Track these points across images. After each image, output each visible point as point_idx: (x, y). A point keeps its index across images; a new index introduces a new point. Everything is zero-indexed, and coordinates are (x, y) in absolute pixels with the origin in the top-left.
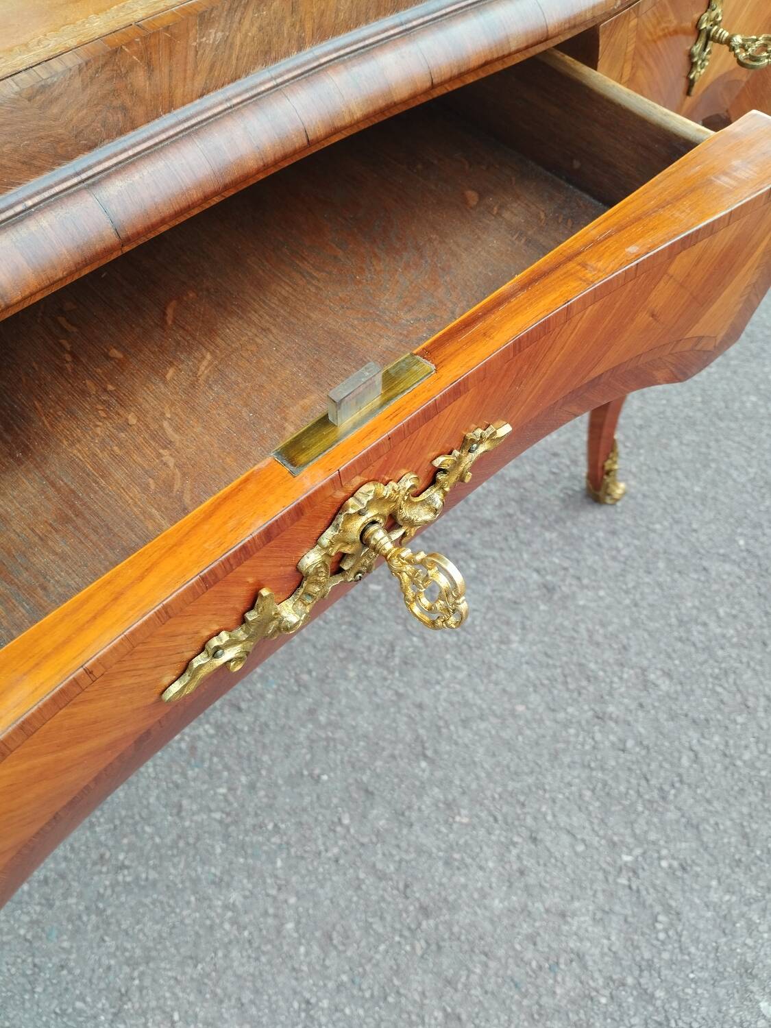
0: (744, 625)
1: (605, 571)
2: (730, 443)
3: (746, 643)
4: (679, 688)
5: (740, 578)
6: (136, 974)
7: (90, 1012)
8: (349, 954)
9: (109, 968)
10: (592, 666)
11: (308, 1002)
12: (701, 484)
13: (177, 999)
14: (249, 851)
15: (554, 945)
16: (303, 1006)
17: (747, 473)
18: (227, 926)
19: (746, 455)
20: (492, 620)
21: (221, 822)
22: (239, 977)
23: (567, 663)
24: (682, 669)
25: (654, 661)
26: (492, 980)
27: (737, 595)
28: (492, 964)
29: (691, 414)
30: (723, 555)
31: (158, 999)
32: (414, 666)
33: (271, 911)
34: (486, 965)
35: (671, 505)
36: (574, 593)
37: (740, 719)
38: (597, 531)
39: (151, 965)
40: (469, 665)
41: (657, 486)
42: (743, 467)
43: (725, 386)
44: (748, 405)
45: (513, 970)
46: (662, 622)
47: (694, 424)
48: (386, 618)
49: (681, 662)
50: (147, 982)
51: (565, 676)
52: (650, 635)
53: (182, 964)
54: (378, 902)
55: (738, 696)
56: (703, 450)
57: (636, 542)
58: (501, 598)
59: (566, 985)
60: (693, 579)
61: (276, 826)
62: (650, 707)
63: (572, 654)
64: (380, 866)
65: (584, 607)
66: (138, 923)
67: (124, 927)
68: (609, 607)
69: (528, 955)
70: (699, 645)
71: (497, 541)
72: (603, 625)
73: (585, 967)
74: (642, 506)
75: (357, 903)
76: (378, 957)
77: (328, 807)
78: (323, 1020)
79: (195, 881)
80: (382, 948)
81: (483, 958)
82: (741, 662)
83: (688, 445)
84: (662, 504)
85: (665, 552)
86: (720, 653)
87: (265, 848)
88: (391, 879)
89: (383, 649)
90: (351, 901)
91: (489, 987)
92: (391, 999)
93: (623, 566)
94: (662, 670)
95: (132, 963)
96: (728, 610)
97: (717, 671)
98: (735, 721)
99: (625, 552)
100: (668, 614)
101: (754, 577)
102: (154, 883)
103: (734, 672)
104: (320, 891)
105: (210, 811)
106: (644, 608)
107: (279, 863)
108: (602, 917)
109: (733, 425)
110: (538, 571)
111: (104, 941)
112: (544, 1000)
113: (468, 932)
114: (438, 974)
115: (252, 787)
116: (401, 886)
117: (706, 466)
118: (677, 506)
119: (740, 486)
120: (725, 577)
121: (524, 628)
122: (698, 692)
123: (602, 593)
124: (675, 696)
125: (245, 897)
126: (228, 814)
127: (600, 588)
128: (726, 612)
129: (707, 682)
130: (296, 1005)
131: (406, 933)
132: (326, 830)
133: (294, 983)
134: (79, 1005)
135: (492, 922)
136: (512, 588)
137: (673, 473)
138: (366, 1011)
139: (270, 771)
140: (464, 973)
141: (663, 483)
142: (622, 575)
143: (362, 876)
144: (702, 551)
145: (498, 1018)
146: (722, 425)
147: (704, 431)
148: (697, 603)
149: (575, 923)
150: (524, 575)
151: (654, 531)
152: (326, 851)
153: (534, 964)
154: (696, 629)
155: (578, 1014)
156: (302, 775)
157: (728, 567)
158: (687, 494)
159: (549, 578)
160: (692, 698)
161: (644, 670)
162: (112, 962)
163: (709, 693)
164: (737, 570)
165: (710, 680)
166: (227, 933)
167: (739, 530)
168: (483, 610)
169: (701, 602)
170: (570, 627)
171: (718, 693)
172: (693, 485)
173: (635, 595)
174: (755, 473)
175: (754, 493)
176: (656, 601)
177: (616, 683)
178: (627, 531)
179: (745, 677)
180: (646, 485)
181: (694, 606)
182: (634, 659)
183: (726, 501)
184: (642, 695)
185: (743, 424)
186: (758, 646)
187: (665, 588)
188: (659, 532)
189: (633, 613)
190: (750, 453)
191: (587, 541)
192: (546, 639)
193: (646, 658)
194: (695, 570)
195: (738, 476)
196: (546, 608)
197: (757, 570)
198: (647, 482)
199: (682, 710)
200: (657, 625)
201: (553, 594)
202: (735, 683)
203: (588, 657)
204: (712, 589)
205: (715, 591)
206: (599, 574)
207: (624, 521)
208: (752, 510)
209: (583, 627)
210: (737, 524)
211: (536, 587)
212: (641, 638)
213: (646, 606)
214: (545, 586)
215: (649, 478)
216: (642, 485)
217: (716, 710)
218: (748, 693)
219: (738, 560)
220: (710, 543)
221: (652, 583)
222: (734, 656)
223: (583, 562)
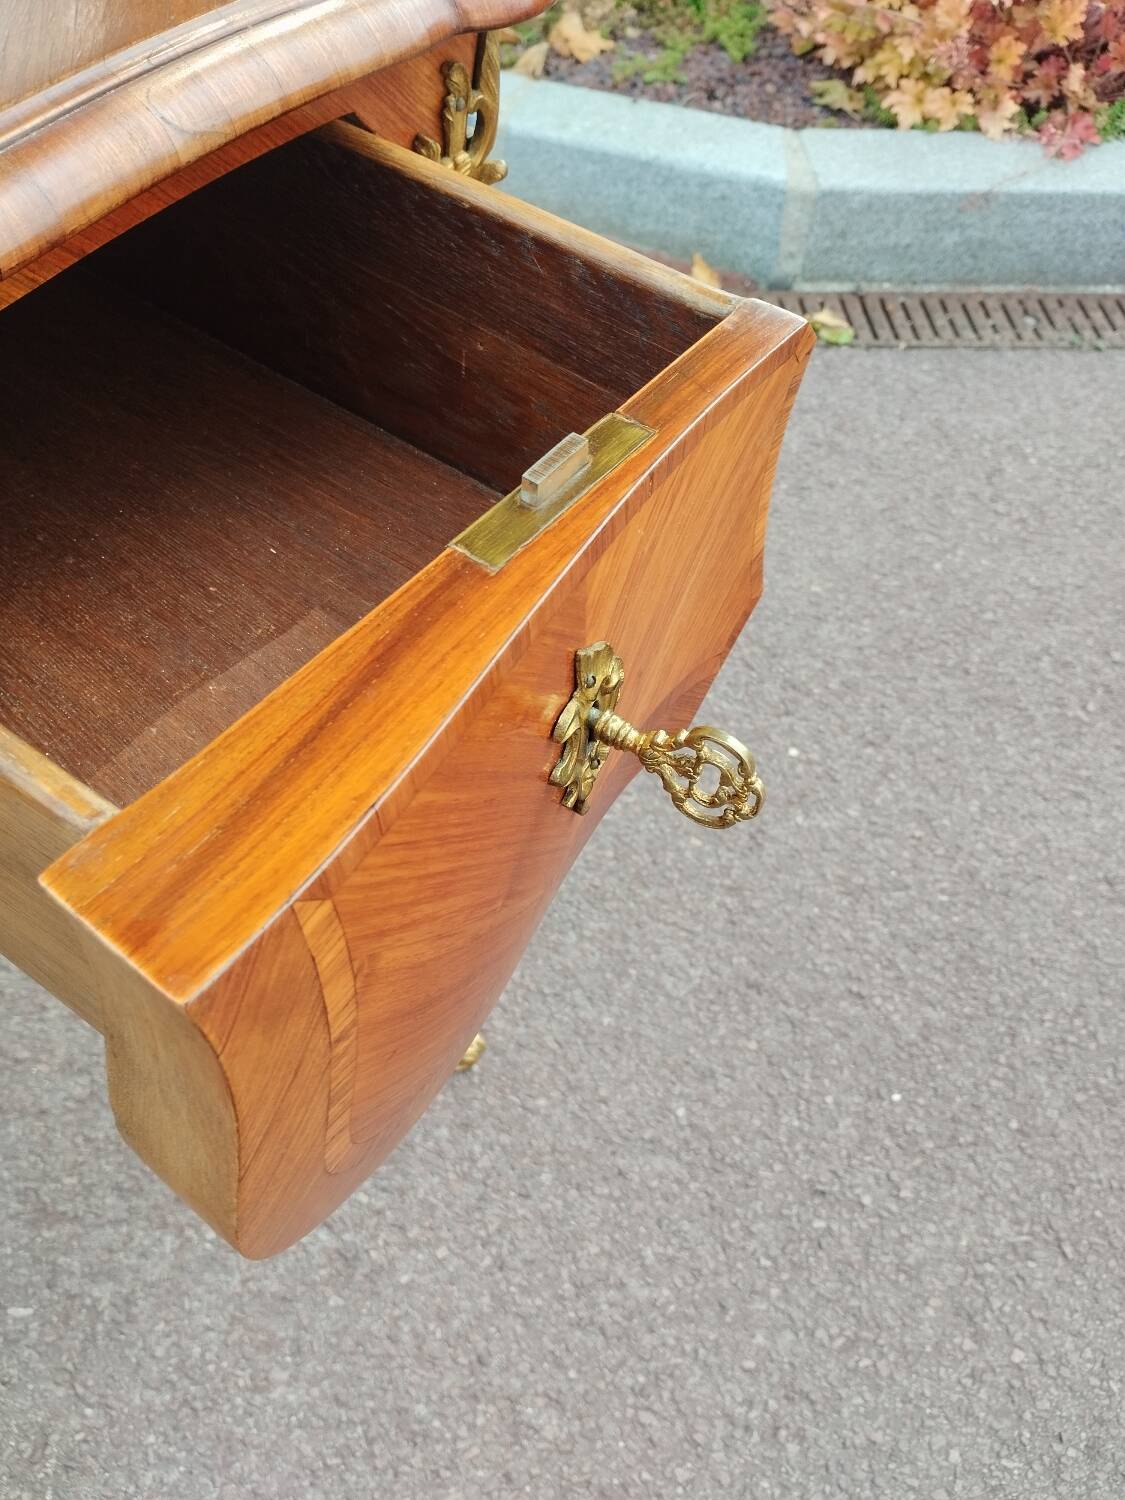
0: (688, 1275)
1: (449, 1206)
2: (661, 926)
3: (691, 1311)
4: (576, 1426)
5: (679, 1181)
10: (421, 1410)
12: (615, 1009)
17: (689, 979)
19: (687, 946)
20: (240, 1343)
23: (374, 1412)
24: (580, 1388)
25: (531, 1378)
27: (675, 1216)
29: (597, 882)
30: (651, 1141)
32: (85, 1471)
35: (565, 1056)
36: (391, 1261)
37: (682, 1474)
38: (438, 1126)
40: (190, 1451)
41: (540, 1024)
42: (681, 968)
43: (652, 826)
44: (688, 854)
46: (546, 1295)
47: (603, 899)
48: (37, 1377)
49: (579, 1371)
51: (370, 1442)
52: (526, 1325)
55: (679, 1425)
56: (617, 945)
57: (505, 1139)
58: (260, 1294)
60: (600, 1196)
62: (525, 1478)
63: (385, 1391)
65: (409, 1287)
68: (452, 1281)
70: (610, 1331)
72: (442, 1319)
74: (515, 1065)
82: (683, 1353)
83: (591, 940)
84: (549, 1058)
85: (554, 1150)
86: (647, 1340)
89: (24, 1445)
93: (481, 1188)
94: (546, 1395)
96: (661, 1250)
97: (641, 1379)
98: (673, 1480)
99: (484, 1162)
100: (559, 1276)
101: (702, 1175)
103: (671, 1376)
106: (516, 1270)
109: (664, 893)
117: (621, 975)
118: (573, 1057)
119: (677, 1005)
120: (654, 1183)
121: (297, 1352)
122: (611, 1429)
123: (442, 1252)
124: (568, 1447)
127: (440, 1240)
128: (655, 1254)
129: (625, 1405)
136: (281, 1270)
137: (568, 995)
141: (551, 1016)
142: (479, 1209)
144: (616, 1139)
146: (647, 895)
147: (618, 911)
148: (607, 1245)
151: (535, 1112)
154: (603, 1296)
157: (659, 1163)
158: (592, 1032)
159: (347, 1237)
160: (599, 1445)
161: (513, 1401)
163: (627, 1428)
164: (674, 1166)
165: (631, 1400)
167: (677, 1089)
168: (224, 1326)
169: (614, 1241)
170: (382, 1334)
171: (643, 1425)
172: (601, 1013)
173: (500, 1246)
174: (702, 977)
175: (701, 1014)
176: (537, 1251)
177: (463, 1439)
178: (491, 1119)
179: (692, 1380)
180: (522, 1023)
181: (603, 1251)
182: (497, 1381)
183: (653, 1035)
184: (509, 1456)
185: (681, 888)
186: (710, 1313)
187: (553, 1224)
188: (543, 1111)
189: (497, 1283)
190: (691, 942)
191: (420, 1150)
192: (338, 1367)
193: (518, 1375)
194: (605, 1179)
195: (675, 986)
196: (341, 1302)
197: (707, 1163)
198: (523, 1019)
199: (583, 1474)
200: (539, 1302)
201: (355, 1268)
202: (673, 1400)
203: (413, 1392)
204: (633, 1212)
205: (639, 1215)
206: (438, 1214)
207: (484, 1100)
208: (696, 1046)
209: (406, 1328)
210: (673, 1078)
211: (323, 1260)
212: (510, 1334)
213: (520, 1265)
214: (341, 1255)
215: (529, 1011)
216: (517, 1025)
217: (640, 1461)
218: (695, 1413)
219: (675, 1147)
220: (629, 1120)
221: (529, 1216)
222: (671, 1341)
223: (411, 1193)
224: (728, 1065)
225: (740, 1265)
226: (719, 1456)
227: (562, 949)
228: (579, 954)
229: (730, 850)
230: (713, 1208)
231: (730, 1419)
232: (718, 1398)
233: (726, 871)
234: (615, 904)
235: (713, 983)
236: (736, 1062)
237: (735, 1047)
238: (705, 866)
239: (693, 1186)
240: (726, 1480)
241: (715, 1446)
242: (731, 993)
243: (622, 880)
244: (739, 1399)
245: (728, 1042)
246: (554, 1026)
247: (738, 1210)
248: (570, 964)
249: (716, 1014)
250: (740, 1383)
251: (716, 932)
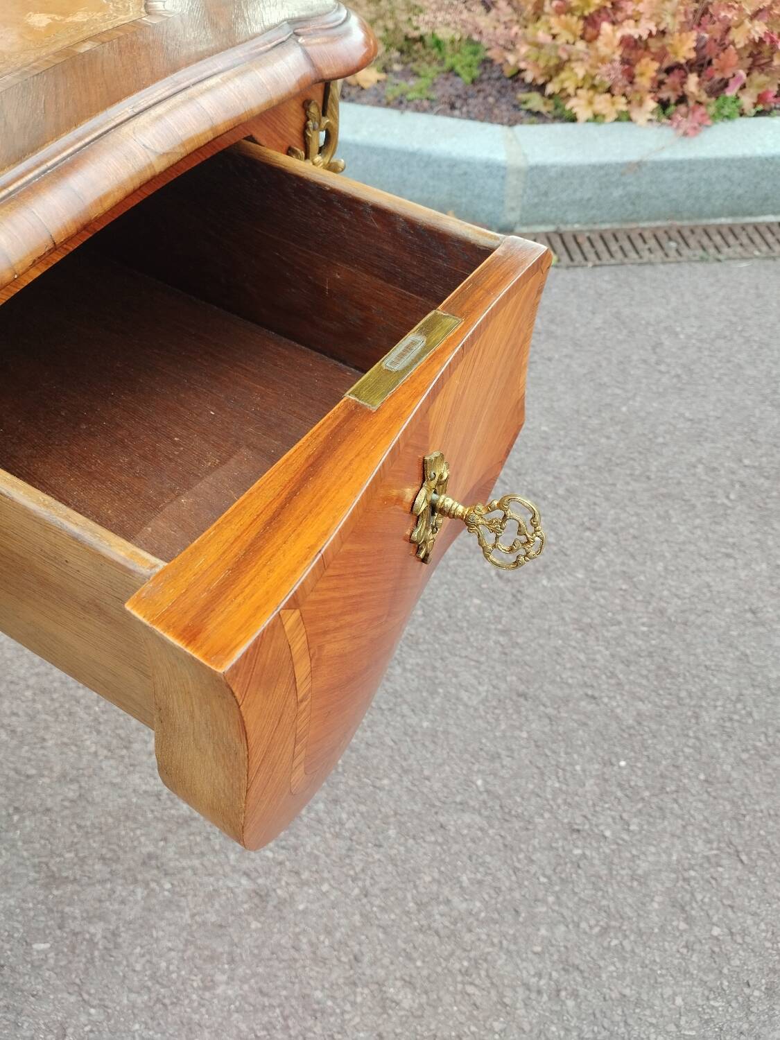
0: (492, 892)
1: (328, 855)
2: (457, 659)
3: (496, 916)
4: (424, 999)
5: (481, 829)
10: (318, 994)
12: (430, 716)
17: (479, 694)
19: (475, 671)
20: (192, 958)
23: (286, 998)
24: (425, 972)
25: (392, 968)
27: (481, 853)
29: (413, 632)
30: (461, 804)
35: (399, 750)
36: (292, 895)
37: (497, 1026)
40: (163, 1033)
41: (381, 729)
42: (473, 686)
43: (447, 592)
44: (472, 610)
46: (397, 911)
47: (417, 643)
48: (56, 990)
49: (423, 962)
51: (285, 1018)
52: (385, 933)
55: (493, 993)
56: (429, 673)
57: (363, 808)
58: (204, 923)
60: (429, 843)
63: (293, 983)
65: (304, 912)
68: (334, 906)
70: (442, 933)
71: (197, 844)
72: (329, 932)
74: (366, 758)
82: (493, 944)
83: (411, 671)
84: (389, 752)
85: (396, 814)
86: (468, 937)
93: (349, 842)
94: (402, 979)
96: (473, 876)
97: (466, 964)
98: (491, 1030)
99: (350, 825)
100: (405, 898)
101: (497, 823)
103: (486, 960)
106: (376, 896)
109: (458, 637)
110: (247, 874)
117: (433, 693)
118: (404, 751)
119: (472, 711)
120: (465, 832)
121: (232, 961)
122: (447, 999)
123: (325, 887)
124: (419, 1013)
127: (323, 880)
128: (469, 879)
129: (455, 982)
136: (217, 906)
137: (398, 709)
141: (388, 724)
142: (348, 856)
144: (438, 804)
146: (447, 639)
147: (428, 650)
148: (436, 875)
150: (231, 885)
151: (381, 789)
154: (436, 910)
157: (467, 818)
158: (416, 732)
159: (260, 881)
160: (440, 1010)
161: (380, 984)
163: (458, 997)
164: (478, 819)
165: (459, 978)
167: (476, 768)
168: (181, 947)
169: (441, 872)
170: (289, 946)
171: (469, 995)
172: (421, 720)
173: (364, 880)
174: (487, 691)
175: (488, 716)
176: (390, 883)
177: (348, 1012)
178: (352, 796)
179: (500, 962)
180: (369, 729)
181: (434, 879)
182: (368, 972)
183: (457, 732)
184: (380, 1022)
185: (469, 633)
186: (509, 917)
187: (399, 863)
188: (387, 788)
189: (364, 906)
190: (478, 668)
191: (305, 820)
192: (260, 970)
193: (383, 967)
194: (432, 831)
195: (469, 698)
196: (259, 925)
197: (499, 815)
198: (369, 726)
199: (431, 1030)
200: (393, 916)
201: (267, 902)
202: (488, 976)
203: (312, 982)
204: (452, 851)
205: (456, 853)
206: (321, 862)
207: (346, 783)
208: (487, 738)
209: (305, 940)
210: (473, 760)
211: (245, 897)
212: (375, 939)
213: (378, 892)
214: (257, 894)
215: (372, 721)
216: (365, 731)
217: (468, 1019)
218: (503, 984)
219: (477, 806)
220: (445, 790)
221: (383, 859)
222: (484, 937)
223: (302, 849)
224: (509, 749)
225: (526, 883)
226: (521, 1012)
227: (392, 678)
228: (403, 681)
229: (499, 605)
230: (505, 846)
231: (527, 987)
232: (518, 973)
233: (498, 619)
234: (425, 646)
235: (494, 695)
236: (514, 746)
237: (513, 737)
238: (483, 617)
239: (491, 832)
240: (527, 1027)
241: (518, 1005)
242: (507, 701)
243: (429, 629)
244: (532, 973)
245: (508, 734)
246: (390, 730)
247: (523, 846)
248: (398, 688)
249: (499, 715)
250: (532, 961)
251: (495, 660)
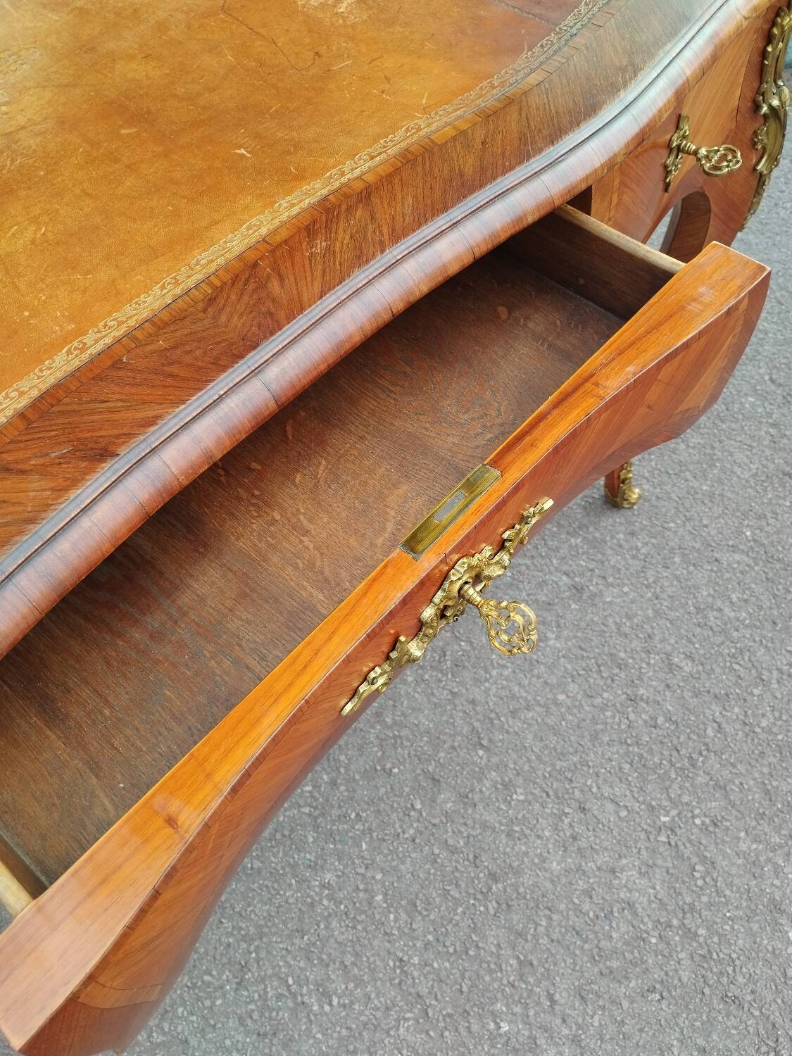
0: (756, 608)
1: (627, 569)
2: (733, 442)
3: (758, 624)
4: (700, 668)
5: (748, 565)
6: (252, 948)
7: (216, 984)
8: (432, 917)
9: (229, 945)
10: (622, 655)
11: (401, 960)
12: (709, 483)
13: (290, 966)
14: (337, 838)
15: (608, 897)
16: (397, 964)
17: (750, 470)
18: (325, 902)
19: (748, 453)
21: (310, 815)
22: (340, 943)
23: (599, 654)
24: (702, 652)
25: (676, 646)
26: (557, 930)
27: (748, 581)
28: (555, 917)
30: (732, 546)
31: (273, 968)
32: (464, 667)
33: (361, 887)
34: (550, 918)
35: (683, 504)
36: (601, 591)
37: (756, 692)
38: (618, 533)
39: (264, 940)
41: (668, 488)
42: (745, 464)
44: (747, 406)
45: (573, 920)
46: (682, 611)
49: (701, 645)
50: (263, 954)
51: (599, 666)
52: (672, 624)
53: (290, 937)
54: (453, 872)
55: (754, 671)
56: (708, 451)
57: (653, 541)
59: (620, 931)
60: (707, 570)
61: (358, 815)
62: (676, 687)
63: (604, 646)
64: (451, 842)
65: (611, 603)
66: (249, 906)
67: (237, 910)
68: (632, 602)
69: (586, 907)
70: (716, 629)
72: (629, 618)
73: (635, 914)
74: (656, 507)
75: (435, 874)
76: (457, 918)
77: (401, 796)
78: (416, 974)
79: (294, 867)
80: (460, 910)
81: (547, 912)
82: (754, 641)
83: (694, 448)
84: (674, 504)
85: (680, 548)
86: (735, 634)
87: (351, 834)
88: (462, 852)
89: (435, 655)
90: (429, 873)
91: (555, 937)
92: (471, 953)
93: (643, 563)
94: (684, 653)
95: (247, 939)
96: (741, 596)
97: (733, 651)
98: (752, 694)
99: (644, 551)
100: (687, 603)
101: (761, 563)
102: (259, 871)
103: (749, 650)
104: (402, 867)
105: (300, 806)
106: (665, 600)
107: (364, 846)
108: (646, 870)
109: (733, 426)
110: (566, 574)
111: (222, 922)
112: (602, 944)
113: (533, 892)
114: (510, 929)
115: (333, 783)
116: (471, 857)
117: (712, 466)
118: (687, 505)
119: (744, 482)
120: (736, 566)
121: (558, 626)
122: (718, 670)
123: (626, 589)
124: (698, 676)
125: (338, 877)
126: (316, 808)
127: (624, 585)
128: (738, 598)
129: (725, 661)
130: (391, 963)
131: (480, 896)
132: (401, 815)
133: (387, 944)
134: (207, 978)
135: (552, 881)
137: (682, 475)
138: (451, 964)
139: (347, 769)
140: (531, 926)
141: (674, 485)
142: (643, 572)
143: (436, 851)
144: (713, 544)
145: (565, 962)
146: (724, 426)
148: (712, 592)
149: (624, 877)
150: (555, 579)
151: (669, 529)
152: (404, 833)
153: (591, 914)
154: (712, 615)
155: (632, 953)
156: (376, 770)
157: (737, 557)
158: (697, 493)
159: (577, 579)
160: (713, 676)
161: (668, 655)
162: (231, 940)
163: (727, 670)
164: (746, 559)
165: (728, 659)
166: (326, 908)
167: (746, 523)
169: (715, 591)
170: (600, 622)
171: (735, 670)
172: (701, 484)
173: (655, 589)
174: (757, 469)
175: (757, 487)
176: (675, 592)
177: (644, 668)
178: (645, 532)
179: (759, 653)
180: (658, 487)
181: (709, 595)
182: (659, 646)
183: (732, 496)
184: (668, 677)
185: (744, 423)
186: (768, 626)
187: (682, 580)
188: (673, 529)
189: (655, 605)
190: (751, 451)
191: (609, 544)
192: (579, 634)
193: (670, 644)
194: (708, 562)
195: (742, 473)
196: (577, 607)
197: (763, 558)
198: (659, 485)
199: (705, 687)
200: (677, 614)
201: (582, 593)
202: (750, 660)
203: (618, 647)
204: (725, 578)
205: (727, 579)
206: (622, 572)
207: (641, 522)
208: (756, 503)
209: (611, 621)
210: (743, 517)
211: (566, 588)
212: (664, 627)
213: (666, 598)
214: (575, 587)
215: (661, 481)
216: (656, 488)
217: (734, 685)
218: (762, 668)
219: (746, 550)
220: (720, 536)
221: (670, 576)
222: (748, 636)
223: (607, 563)
224: (774, 512)
225: (783, 605)
226: (775, 686)
227: (677, 452)
228: (687, 455)
229: (771, 404)
230: (767, 579)
231: (780, 671)
232: (774, 662)
233: (770, 415)
234: (706, 430)
235: (764, 472)
236: (778, 511)
237: (778, 504)
238: (757, 412)
239: (756, 568)
240: (779, 696)
241: (773, 682)
242: (774, 477)
243: (709, 418)
244: (785, 663)
245: (774, 502)
246: (675, 489)
247: (781, 581)
248: (682, 460)
249: (767, 487)
250: (785, 656)
251: (765, 446)
